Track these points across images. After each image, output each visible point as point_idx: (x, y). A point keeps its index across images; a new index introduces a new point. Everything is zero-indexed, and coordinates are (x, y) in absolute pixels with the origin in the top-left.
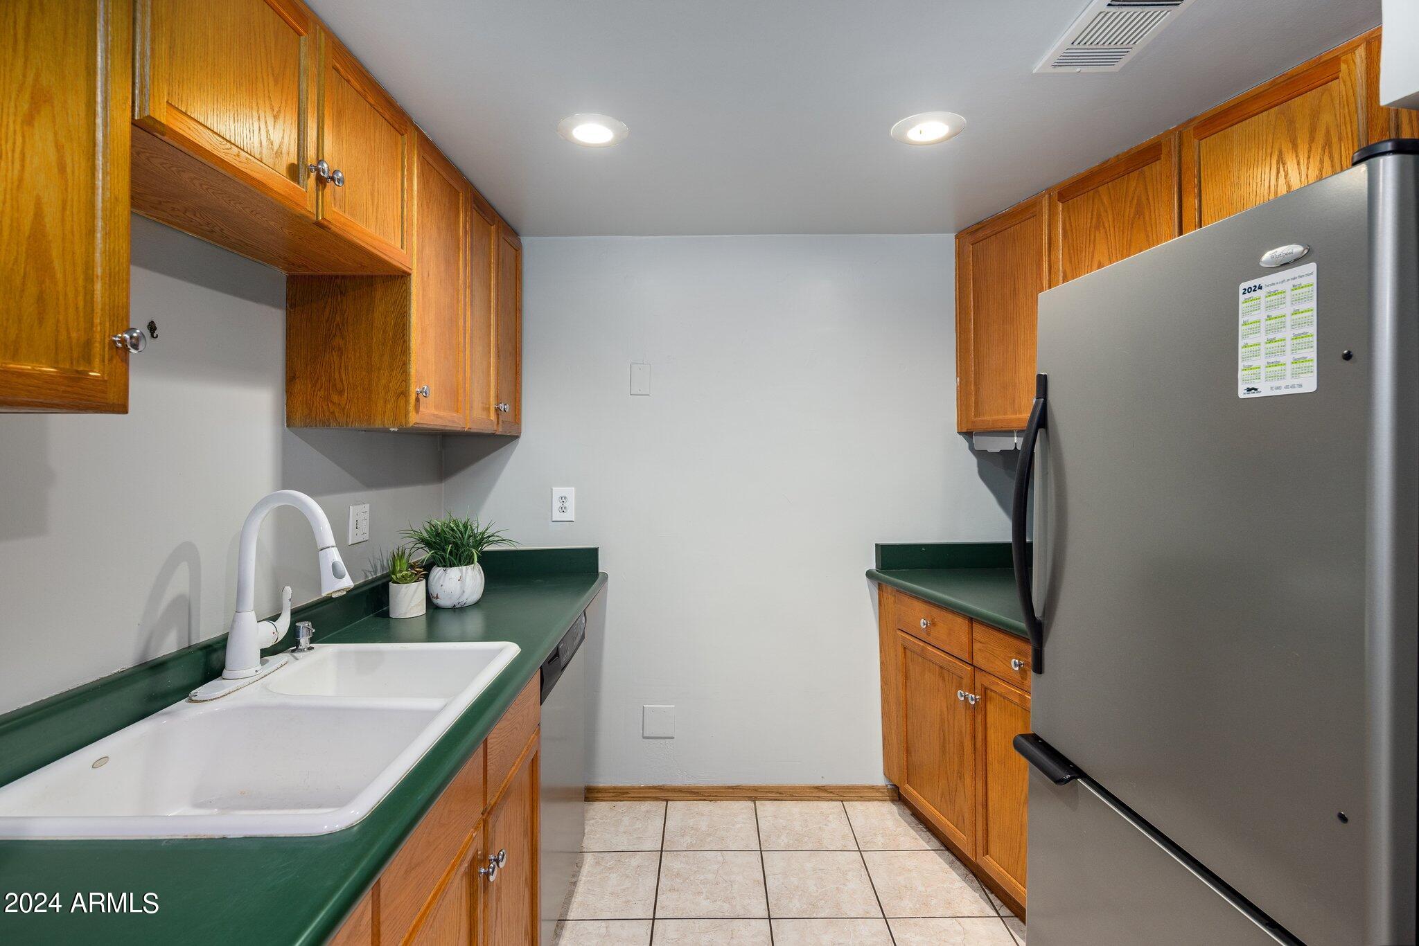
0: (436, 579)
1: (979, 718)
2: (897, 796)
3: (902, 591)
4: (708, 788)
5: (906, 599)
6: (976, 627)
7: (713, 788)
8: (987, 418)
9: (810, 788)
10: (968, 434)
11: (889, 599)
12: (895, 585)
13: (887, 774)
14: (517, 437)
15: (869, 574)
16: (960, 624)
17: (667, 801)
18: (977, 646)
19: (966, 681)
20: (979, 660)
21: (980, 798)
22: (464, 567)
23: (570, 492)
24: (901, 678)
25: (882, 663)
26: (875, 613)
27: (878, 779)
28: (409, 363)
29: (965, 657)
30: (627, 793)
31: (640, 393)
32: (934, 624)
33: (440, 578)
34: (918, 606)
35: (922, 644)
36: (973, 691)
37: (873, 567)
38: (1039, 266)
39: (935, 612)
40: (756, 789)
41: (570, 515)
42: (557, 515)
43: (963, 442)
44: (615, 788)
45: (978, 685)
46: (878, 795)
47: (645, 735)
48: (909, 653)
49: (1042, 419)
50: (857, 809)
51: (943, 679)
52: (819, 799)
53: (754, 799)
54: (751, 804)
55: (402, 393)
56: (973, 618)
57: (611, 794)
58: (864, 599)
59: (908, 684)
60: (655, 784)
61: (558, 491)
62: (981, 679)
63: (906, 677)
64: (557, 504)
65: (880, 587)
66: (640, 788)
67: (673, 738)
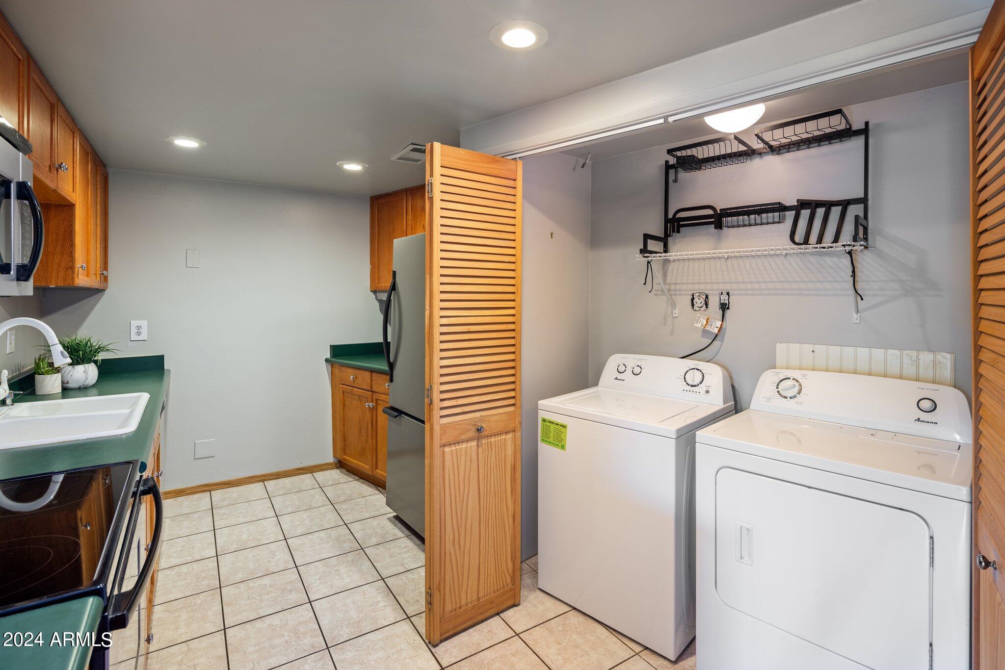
0: (66, 372)
1: (374, 413)
2: (341, 465)
3: (342, 365)
4: (236, 480)
5: (344, 369)
6: (374, 374)
7: (239, 479)
8: (381, 285)
9: (294, 470)
10: (375, 292)
11: (337, 371)
12: (339, 363)
13: (335, 456)
14: (104, 290)
15: (327, 360)
16: (367, 374)
17: (210, 491)
18: (374, 382)
19: (370, 399)
20: (375, 388)
21: (374, 447)
22: (86, 365)
23: (144, 323)
24: (341, 407)
25: (332, 403)
26: (329, 379)
27: (331, 459)
28: (74, 252)
29: (370, 389)
30: (184, 491)
31: (193, 266)
32: (356, 378)
33: (69, 372)
34: (350, 370)
35: (351, 388)
36: (372, 402)
37: (328, 356)
38: (403, 222)
39: (357, 372)
40: (264, 476)
41: (144, 336)
42: (134, 337)
43: (372, 295)
44: (176, 490)
45: (374, 399)
46: (330, 467)
47: (196, 458)
48: (345, 394)
49: (394, 287)
50: (319, 475)
51: (361, 402)
52: (300, 474)
53: (263, 481)
54: (262, 483)
55: (70, 267)
56: (372, 371)
57: (173, 494)
58: (324, 372)
59: (345, 408)
60: (203, 483)
61: (134, 323)
62: (376, 396)
63: (344, 405)
64: (134, 331)
65: (332, 367)
66: (192, 487)
67: (214, 456)
